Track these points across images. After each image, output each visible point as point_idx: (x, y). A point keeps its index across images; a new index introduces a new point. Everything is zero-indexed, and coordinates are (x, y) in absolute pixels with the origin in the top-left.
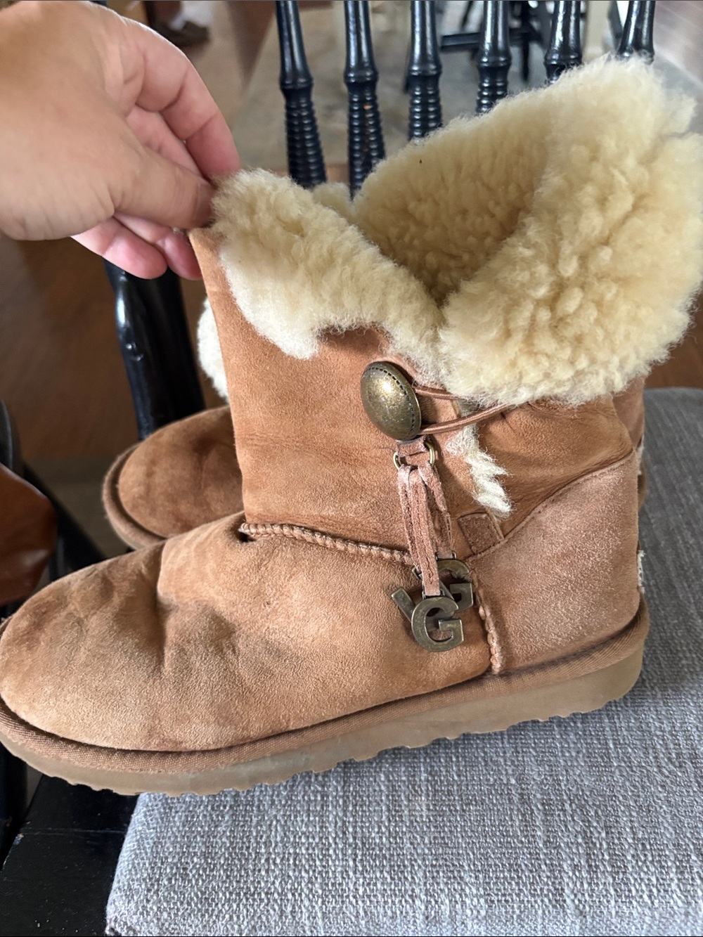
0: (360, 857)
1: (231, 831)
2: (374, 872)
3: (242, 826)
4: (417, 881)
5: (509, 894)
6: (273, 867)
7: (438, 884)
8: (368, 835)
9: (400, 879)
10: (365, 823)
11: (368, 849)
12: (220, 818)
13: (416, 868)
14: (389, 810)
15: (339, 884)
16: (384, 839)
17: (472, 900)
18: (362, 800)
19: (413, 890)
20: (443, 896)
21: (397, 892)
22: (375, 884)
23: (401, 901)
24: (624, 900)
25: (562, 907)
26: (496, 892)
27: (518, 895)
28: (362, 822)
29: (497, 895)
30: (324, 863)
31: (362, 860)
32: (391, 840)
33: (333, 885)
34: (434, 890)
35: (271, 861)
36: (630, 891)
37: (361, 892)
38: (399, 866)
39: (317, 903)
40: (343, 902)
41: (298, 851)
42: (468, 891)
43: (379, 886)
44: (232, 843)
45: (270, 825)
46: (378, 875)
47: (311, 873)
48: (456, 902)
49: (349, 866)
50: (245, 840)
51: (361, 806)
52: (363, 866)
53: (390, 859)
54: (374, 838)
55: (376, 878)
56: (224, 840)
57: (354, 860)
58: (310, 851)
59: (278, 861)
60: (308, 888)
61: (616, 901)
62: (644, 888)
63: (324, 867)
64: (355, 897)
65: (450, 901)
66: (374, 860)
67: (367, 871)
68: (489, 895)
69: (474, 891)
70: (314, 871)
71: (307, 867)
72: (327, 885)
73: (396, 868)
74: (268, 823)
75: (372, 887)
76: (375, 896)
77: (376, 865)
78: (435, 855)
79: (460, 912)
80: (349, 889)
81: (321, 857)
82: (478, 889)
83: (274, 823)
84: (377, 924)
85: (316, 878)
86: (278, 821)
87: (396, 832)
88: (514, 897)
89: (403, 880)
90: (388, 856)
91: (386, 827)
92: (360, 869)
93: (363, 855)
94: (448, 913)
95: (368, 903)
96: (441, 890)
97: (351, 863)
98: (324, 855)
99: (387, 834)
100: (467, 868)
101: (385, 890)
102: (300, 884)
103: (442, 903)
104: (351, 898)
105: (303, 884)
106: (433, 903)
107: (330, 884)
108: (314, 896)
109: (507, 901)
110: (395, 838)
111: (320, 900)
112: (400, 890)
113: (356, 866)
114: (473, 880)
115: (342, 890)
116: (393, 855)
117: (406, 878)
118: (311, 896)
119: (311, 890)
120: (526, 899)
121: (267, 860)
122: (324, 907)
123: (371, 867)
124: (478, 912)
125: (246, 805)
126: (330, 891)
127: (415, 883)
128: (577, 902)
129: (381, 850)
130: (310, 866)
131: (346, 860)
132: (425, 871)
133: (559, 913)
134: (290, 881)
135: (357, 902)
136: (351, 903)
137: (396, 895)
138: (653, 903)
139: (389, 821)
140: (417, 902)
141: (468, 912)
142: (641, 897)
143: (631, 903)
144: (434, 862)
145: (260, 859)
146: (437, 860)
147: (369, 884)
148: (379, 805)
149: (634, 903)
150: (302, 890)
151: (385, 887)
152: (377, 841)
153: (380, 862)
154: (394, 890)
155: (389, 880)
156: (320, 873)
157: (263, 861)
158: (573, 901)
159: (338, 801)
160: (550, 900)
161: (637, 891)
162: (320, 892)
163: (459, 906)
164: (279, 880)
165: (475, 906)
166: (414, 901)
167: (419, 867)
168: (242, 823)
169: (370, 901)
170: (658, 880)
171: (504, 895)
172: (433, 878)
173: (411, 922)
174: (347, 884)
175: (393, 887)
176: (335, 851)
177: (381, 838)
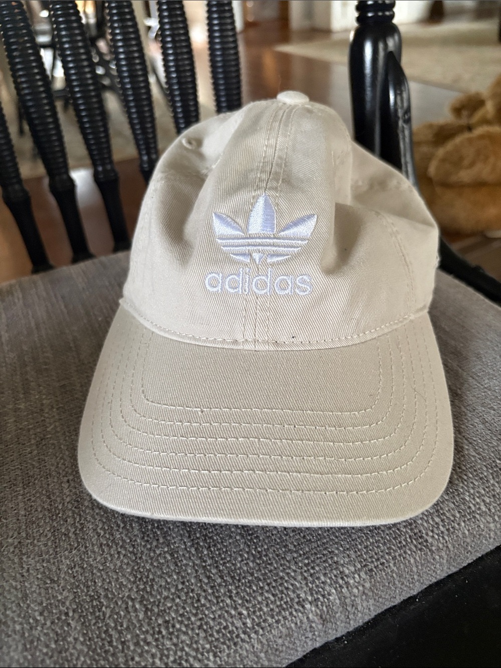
0: (234, 592)
1: (84, 634)
2: (255, 598)
3: (94, 624)
4: (298, 585)
5: (382, 557)
6: (146, 648)
7: (318, 578)
8: (233, 568)
9: (282, 592)
10: (225, 558)
11: (239, 581)
12: (66, 628)
13: (293, 574)
14: (243, 537)
15: (225, 628)
16: (251, 564)
17: (354, 578)
18: (214, 540)
19: (298, 596)
20: (327, 588)
21: (285, 606)
22: (260, 609)
23: (291, 614)
24: (469, 517)
25: (427, 547)
26: (370, 560)
27: (389, 554)
28: (222, 559)
29: (372, 562)
30: (200, 616)
31: (237, 593)
32: (258, 561)
33: (218, 632)
34: (317, 586)
35: (142, 643)
36: (469, 507)
37: (249, 625)
38: (275, 581)
39: (208, 659)
40: (235, 644)
41: (167, 618)
42: (347, 572)
43: (265, 609)
44: (89, 647)
45: (127, 608)
46: (259, 599)
47: (190, 632)
48: (341, 587)
49: (227, 605)
50: (104, 635)
51: (215, 546)
52: (243, 598)
53: (264, 579)
54: (240, 568)
55: (259, 603)
56: (79, 647)
57: (230, 597)
58: (181, 612)
59: (150, 639)
60: (194, 649)
61: (464, 521)
62: (478, 500)
63: (201, 619)
64: (244, 633)
65: (336, 589)
66: (250, 587)
67: (247, 601)
68: (365, 566)
69: (353, 569)
70: (193, 629)
71: (184, 629)
72: (212, 635)
73: (274, 584)
74: (124, 606)
75: (258, 614)
76: (265, 621)
77: (254, 591)
78: (304, 554)
79: (348, 595)
80: (237, 628)
81: (194, 612)
82: (355, 566)
83: (130, 603)
84: (276, 650)
85: (198, 635)
86: (133, 600)
87: (259, 552)
88: (387, 557)
89: (285, 591)
90: (262, 578)
91: (248, 553)
92: (240, 602)
93: (236, 588)
94: (338, 601)
95: (261, 632)
96: (323, 583)
97: (228, 601)
98: (197, 608)
99: (252, 558)
100: (336, 552)
101: (272, 610)
102: (182, 650)
103: (329, 594)
104: (242, 636)
105: (187, 649)
106: (321, 598)
107: (215, 634)
108: (202, 655)
109: (382, 564)
110: (260, 558)
111: (211, 654)
112: (286, 603)
113: (235, 601)
114: (347, 560)
115: (229, 632)
116: (266, 574)
117: (287, 589)
118: (200, 656)
119: (197, 650)
120: (397, 554)
121: (137, 644)
122: (218, 659)
123: (249, 594)
124: (363, 586)
125: (92, 601)
126: (217, 640)
127: (298, 589)
128: (436, 537)
129: (252, 575)
130: (186, 626)
131: (222, 601)
132: (301, 573)
133: (426, 554)
134: (171, 653)
135: (249, 636)
136: (243, 640)
137: (284, 609)
138: (489, 510)
139: (249, 546)
140: (308, 606)
141: (355, 591)
142: (479, 509)
143: (474, 517)
144: (306, 561)
145: (128, 647)
146: (308, 558)
147: (254, 612)
148: (231, 537)
149: (478, 516)
150: (187, 654)
151: (271, 606)
152: (245, 568)
153: (256, 586)
154: (281, 605)
155: (272, 598)
156: (200, 627)
157: (132, 648)
158: (433, 537)
159: (190, 552)
160: (416, 546)
161: (474, 505)
162: (208, 646)
163: (344, 590)
164: (159, 656)
165: (359, 583)
166: (303, 607)
167: (295, 571)
168: (94, 621)
169: (262, 628)
170: (484, 490)
171: (378, 560)
172: (311, 575)
173: (308, 629)
174: (233, 623)
175: (278, 603)
176: (206, 598)
177: (247, 564)
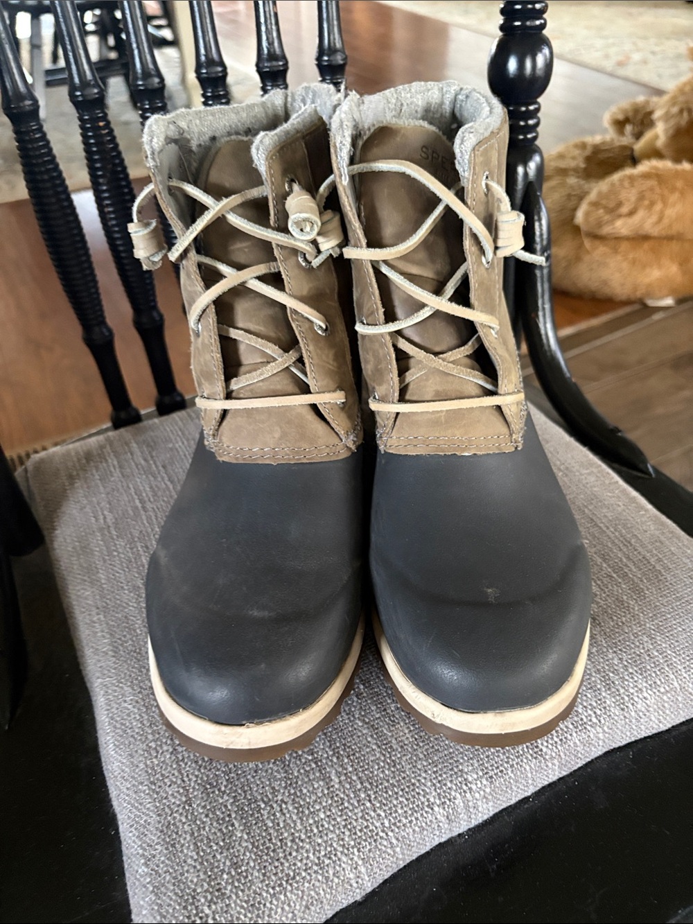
0: (373, 796)
1: (247, 834)
2: (390, 802)
3: (256, 824)
4: (428, 791)
5: (501, 765)
6: (301, 844)
7: (445, 785)
8: (371, 775)
9: (414, 797)
10: (363, 766)
11: (377, 787)
12: (230, 828)
13: (423, 781)
14: (379, 747)
15: (366, 827)
16: (387, 772)
17: (476, 784)
18: (352, 750)
19: (428, 800)
20: (453, 793)
21: (416, 809)
22: (396, 811)
23: (422, 815)
24: (580, 728)
25: (541, 755)
26: (490, 768)
27: (507, 762)
28: (361, 767)
29: (493, 770)
30: (345, 817)
31: (376, 798)
32: (393, 769)
33: (361, 831)
34: (444, 792)
35: (297, 840)
36: (582, 719)
37: (387, 824)
38: (408, 787)
39: (353, 853)
40: (375, 841)
41: (316, 819)
42: (470, 779)
43: (400, 811)
44: (253, 844)
45: (281, 810)
46: (395, 802)
47: (337, 832)
48: (465, 792)
49: (367, 808)
50: (264, 834)
51: (354, 755)
52: (380, 802)
53: (399, 785)
54: (377, 775)
55: (394, 806)
56: (244, 844)
57: (370, 801)
58: (328, 813)
59: (303, 837)
60: (340, 845)
61: (576, 732)
62: (590, 712)
63: (346, 820)
64: (383, 831)
65: (460, 793)
66: (386, 792)
67: (384, 804)
68: (487, 773)
69: (475, 776)
70: (339, 828)
71: (332, 828)
72: (355, 834)
73: (407, 790)
74: (279, 809)
75: (394, 815)
76: (400, 821)
77: (390, 796)
78: (433, 763)
79: (471, 799)
80: (376, 828)
81: (339, 813)
82: (477, 774)
83: (284, 806)
84: (409, 845)
85: (344, 833)
86: (286, 803)
87: (393, 761)
88: (506, 765)
89: (417, 796)
90: (396, 784)
91: (383, 762)
92: (378, 805)
93: (375, 793)
94: (462, 804)
95: (397, 830)
96: (449, 788)
97: (368, 804)
98: (342, 811)
99: (387, 767)
100: (461, 761)
101: (405, 812)
102: (331, 845)
103: (455, 798)
104: (381, 834)
105: (335, 845)
106: (448, 802)
107: (358, 832)
108: (348, 849)
109: (501, 771)
110: (394, 766)
111: (355, 850)
112: (418, 806)
113: (373, 805)
114: (470, 768)
115: (370, 831)
116: (400, 780)
117: (418, 794)
118: (346, 851)
119: (343, 846)
120: (514, 763)
121: (293, 841)
122: (361, 854)
123: (386, 799)
124: (484, 791)
125: (250, 804)
126: (359, 837)
127: (427, 794)
128: (550, 746)
129: (388, 781)
130: (334, 826)
131: (363, 804)
132: (431, 780)
133: (540, 762)
134: (322, 848)
135: (387, 834)
136: (381, 838)
137: (416, 811)
138: (600, 721)
139: (384, 755)
140: (436, 809)
141: (477, 795)
142: (591, 720)
143: (585, 728)
144: (435, 769)
145: (286, 844)
146: (436, 766)
147: (391, 814)
148: (368, 747)
149: (588, 727)
150: (335, 849)
151: (405, 809)
152: (382, 775)
153: (392, 791)
154: (413, 808)
155: (406, 803)
156: (345, 826)
157: (289, 844)
158: (547, 747)
159: (331, 761)
160: (531, 755)
161: (586, 717)
162: (352, 843)
163: (468, 795)
164: (312, 851)
165: (480, 788)
166: (432, 809)
167: (425, 778)
168: (254, 822)
169: (398, 828)
170: (596, 702)
171: (497, 768)
172: (439, 782)
173: (436, 828)
174: (372, 823)
175: (411, 806)
176: (349, 802)
177: (383, 772)
